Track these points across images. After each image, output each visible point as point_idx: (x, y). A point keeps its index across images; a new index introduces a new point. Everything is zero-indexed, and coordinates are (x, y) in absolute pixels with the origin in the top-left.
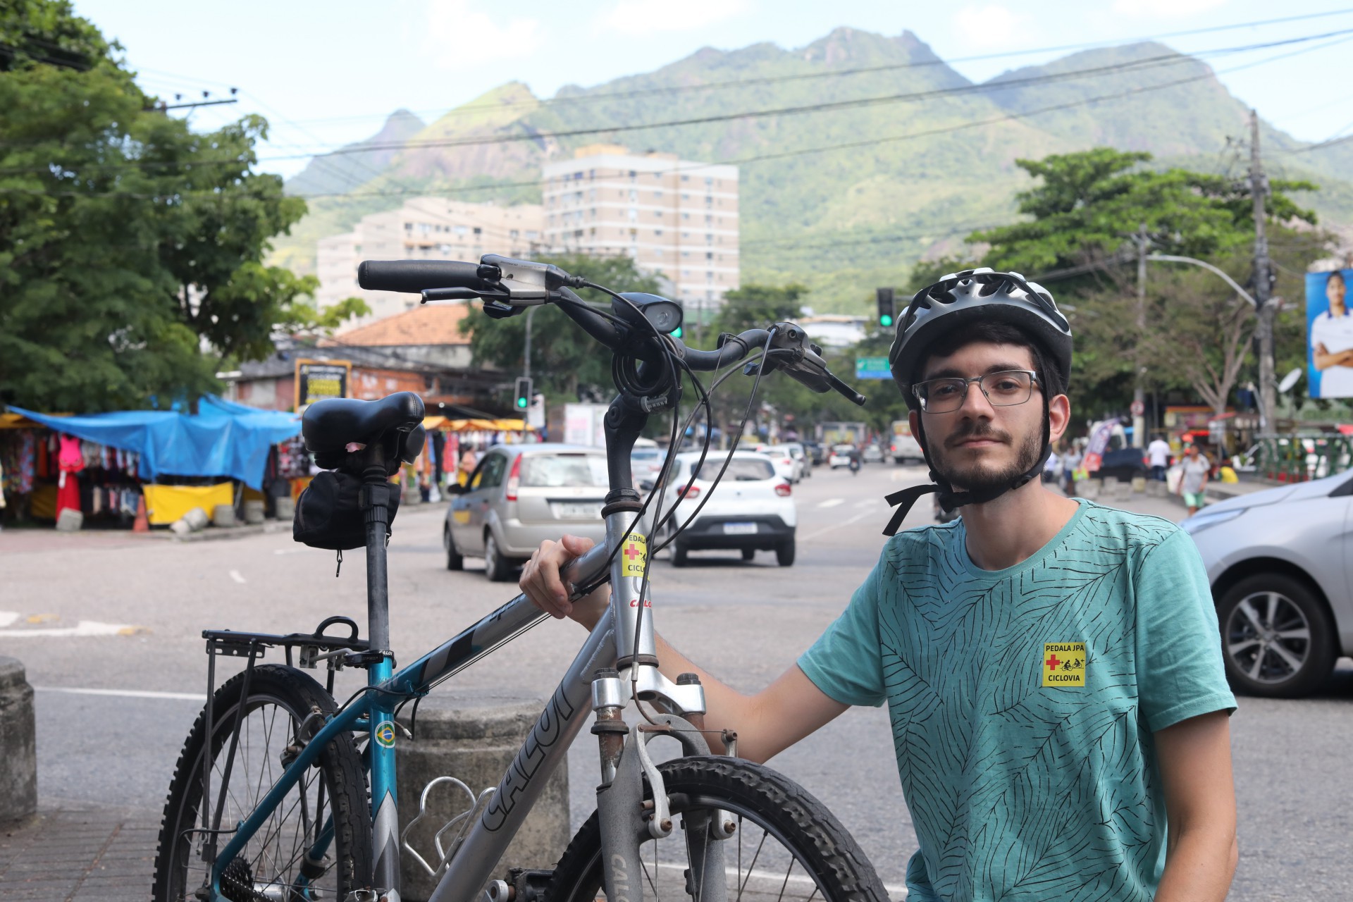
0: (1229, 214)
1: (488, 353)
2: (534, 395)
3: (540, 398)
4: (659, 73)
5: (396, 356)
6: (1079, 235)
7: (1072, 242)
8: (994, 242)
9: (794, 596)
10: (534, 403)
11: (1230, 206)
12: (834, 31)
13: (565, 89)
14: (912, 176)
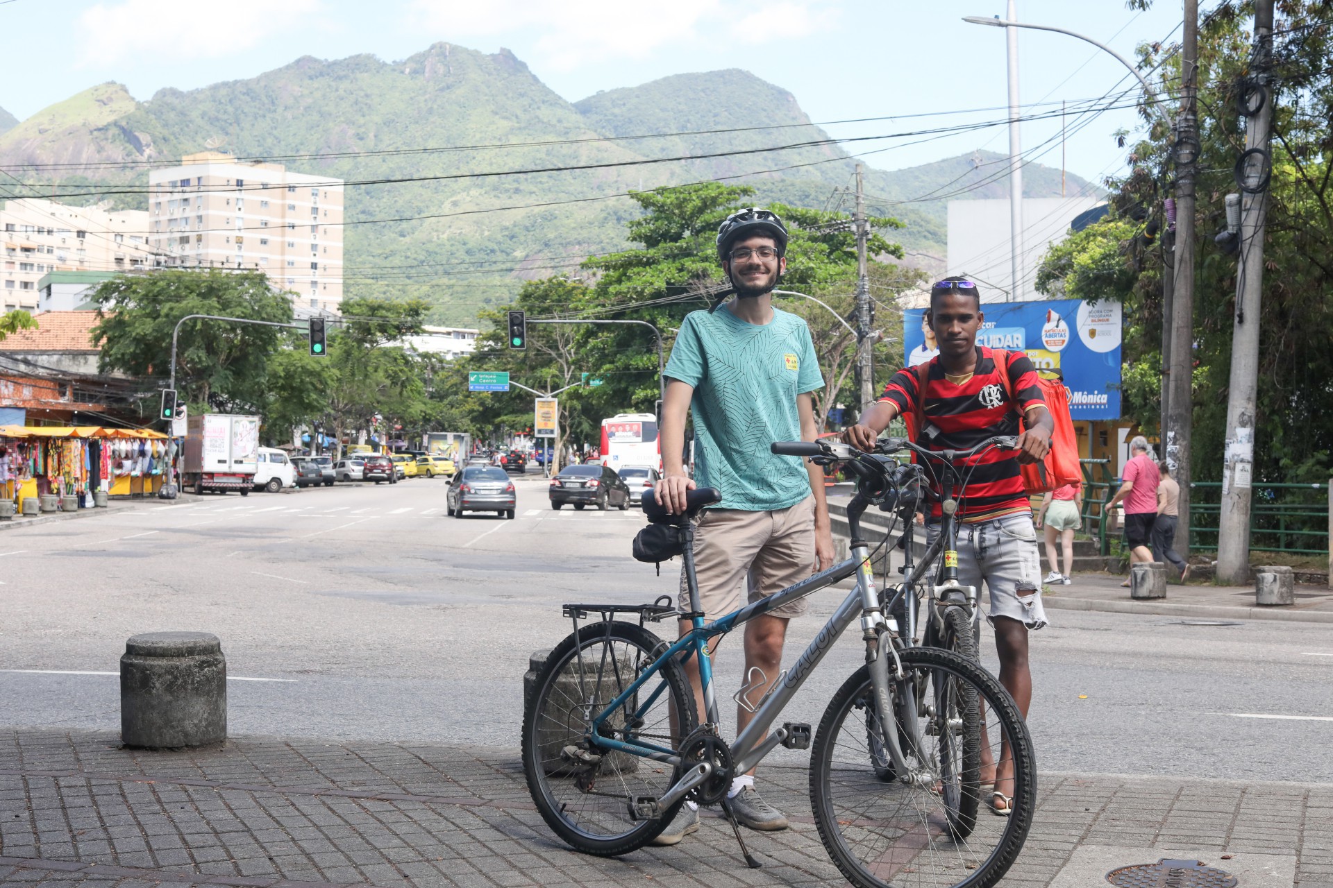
0: (825, 246)
1: (121, 362)
2: (179, 405)
3: (184, 408)
4: (258, 80)
5: (26, 362)
6: (688, 263)
7: (681, 270)
8: (607, 268)
9: (509, 597)
10: (178, 414)
11: (826, 239)
12: (433, 47)
13: (163, 93)
14: (507, 191)
